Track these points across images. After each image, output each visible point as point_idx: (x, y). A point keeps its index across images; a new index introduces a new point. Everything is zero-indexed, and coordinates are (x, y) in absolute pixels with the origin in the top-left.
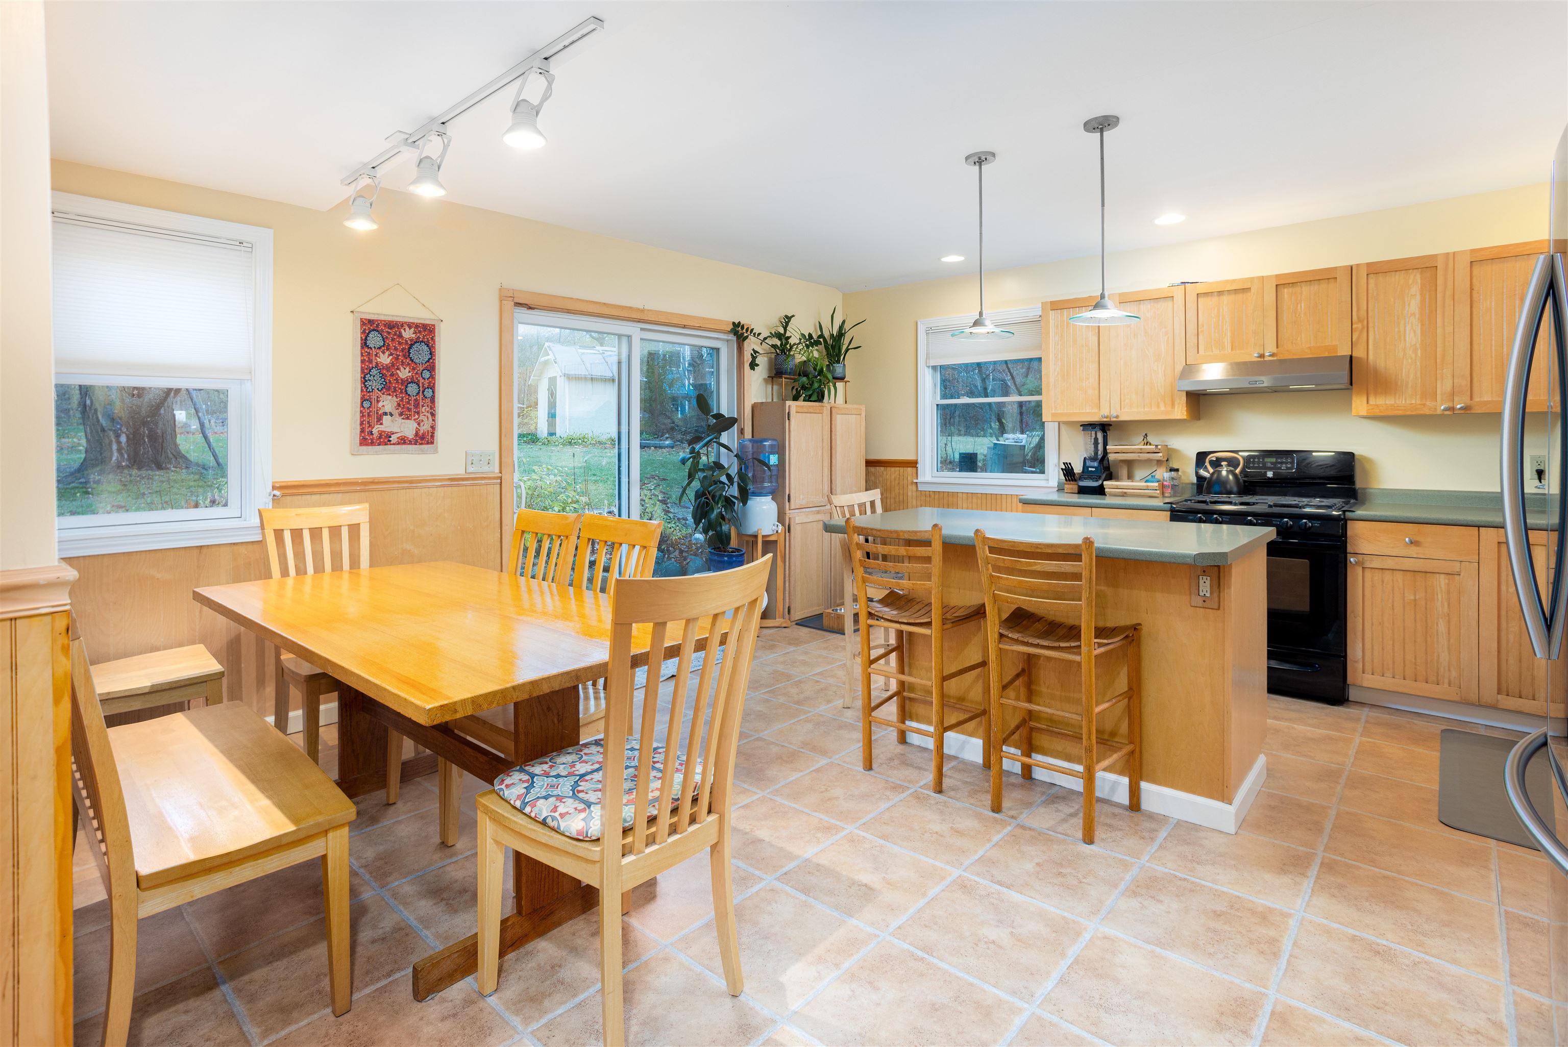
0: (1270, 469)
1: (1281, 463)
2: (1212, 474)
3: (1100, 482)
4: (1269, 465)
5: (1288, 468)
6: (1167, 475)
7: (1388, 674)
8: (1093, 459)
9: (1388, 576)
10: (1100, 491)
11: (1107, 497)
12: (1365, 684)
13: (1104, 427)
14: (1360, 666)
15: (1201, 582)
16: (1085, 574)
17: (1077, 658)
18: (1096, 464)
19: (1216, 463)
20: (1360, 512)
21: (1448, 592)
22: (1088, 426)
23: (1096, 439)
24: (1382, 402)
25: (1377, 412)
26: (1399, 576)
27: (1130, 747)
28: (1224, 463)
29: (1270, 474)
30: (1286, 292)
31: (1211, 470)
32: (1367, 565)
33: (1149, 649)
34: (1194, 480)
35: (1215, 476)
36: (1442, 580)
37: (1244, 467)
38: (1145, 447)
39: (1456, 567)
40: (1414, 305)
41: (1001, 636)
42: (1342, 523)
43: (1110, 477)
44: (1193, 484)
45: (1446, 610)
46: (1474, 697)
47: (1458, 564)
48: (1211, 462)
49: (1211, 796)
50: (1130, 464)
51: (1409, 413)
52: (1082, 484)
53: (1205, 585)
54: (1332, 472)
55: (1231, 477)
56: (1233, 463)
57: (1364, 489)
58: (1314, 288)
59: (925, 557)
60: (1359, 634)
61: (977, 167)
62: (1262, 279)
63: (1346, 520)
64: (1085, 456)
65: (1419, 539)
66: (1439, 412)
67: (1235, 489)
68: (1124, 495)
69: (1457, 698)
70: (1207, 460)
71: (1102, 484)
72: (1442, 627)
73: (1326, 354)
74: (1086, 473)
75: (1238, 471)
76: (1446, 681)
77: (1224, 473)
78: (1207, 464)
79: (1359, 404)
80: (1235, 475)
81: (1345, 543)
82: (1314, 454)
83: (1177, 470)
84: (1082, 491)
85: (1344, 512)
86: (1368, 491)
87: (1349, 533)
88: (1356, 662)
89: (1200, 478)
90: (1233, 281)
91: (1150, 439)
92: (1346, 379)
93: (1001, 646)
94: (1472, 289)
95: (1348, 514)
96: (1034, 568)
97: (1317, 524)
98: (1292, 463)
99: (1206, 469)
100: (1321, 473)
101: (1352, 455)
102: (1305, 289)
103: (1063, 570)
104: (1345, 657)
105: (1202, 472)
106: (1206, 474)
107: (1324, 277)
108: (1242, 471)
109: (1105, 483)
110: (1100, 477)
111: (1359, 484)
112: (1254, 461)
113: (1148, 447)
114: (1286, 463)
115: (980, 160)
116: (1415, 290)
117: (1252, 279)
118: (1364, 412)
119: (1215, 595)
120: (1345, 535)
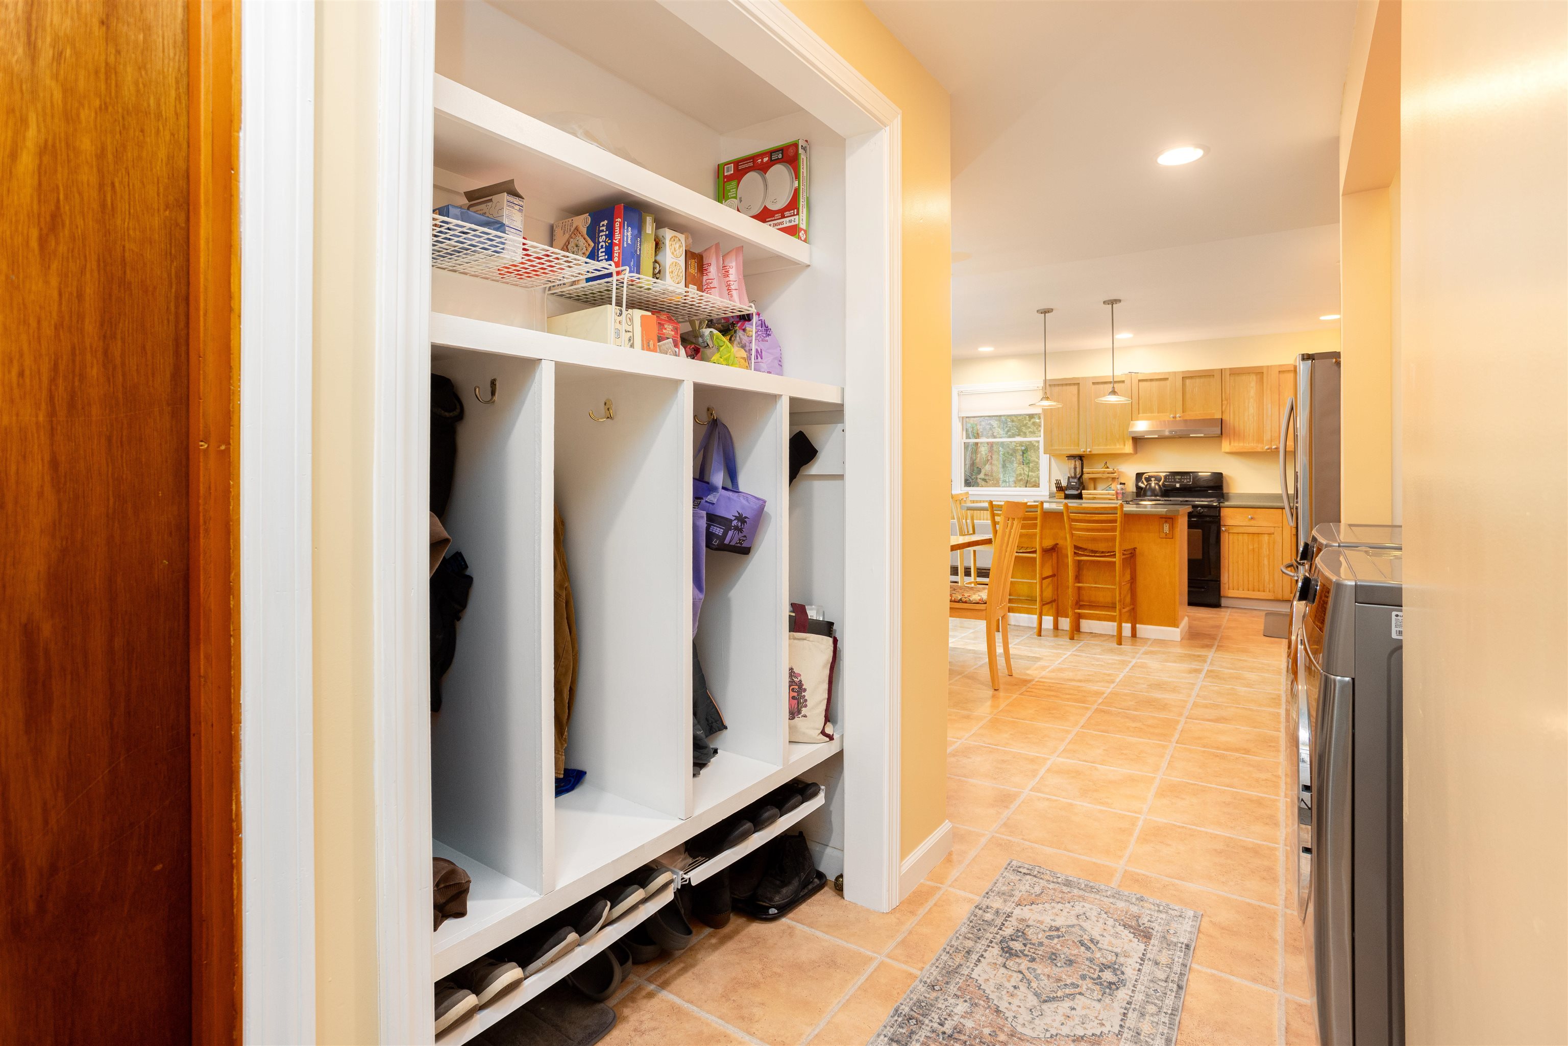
0: (1178, 482)
1: (1185, 479)
2: (1146, 486)
3: (1079, 491)
4: (1177, 480)
5: (1188, 482)
6: (1119, 487)
7: (1241, 589)
8: (1075, 477)
9: (1240, 537)
10: (1080, 497)
11: (1084, 501)
12: (1230, 595)
13: (1081, 458)
14: (1227, 586)
15: (1165, 526)
16: (1119, 520)
17: (1114, 560)
18: (1076, 480)
19: (1148, 479)
20: (1227, 503)
21: (1269, 543)
22: (1071, 457)
23: (1075, 465)
24: (1237, 446)
25: (1234, 450)
26: (1246, 536)
27: (1132, 607)
28: (1153, 479)
29: (1178, 485)
30: (1188, 382)
31: (1146, 483)
32: (1231, 531)
33: (1139, 560)
34: (1134, 490)
35: (1148, 487)
36: (1266, 537)
37: (1164, 481)
38: (1106, 470)
39: (1272, 530)
40: (1252, 392)
41: (1075, 553)
42: (1218, 509)
43: (1084, 489)
44: (1133, 492)
45: (1268, 553)
46: (1280, 597)
47: (1273, 528)
48: (1146, 479)
49: (1169, 626)
50: (1094, 480)
51: (1250, 450)
52: (1067, 492)
53: (1166, 528)
54: (1211, 484)
55: (1157, 487)
56: (1158, 479)
57: (1228, 493)
58: (1202, 380)
59: (1034, 518)
60: (1227, 569)
61: (1043, 315)
62: (1175, 373)
63: (1220, 508)
64: (1069, 475)
65: (1255, 516)
66: (1264, 450)
67: (1160, 494)
68: (1094, 499)
69: (1273, 598)
70: (1143, 477)
71: (1081, 493)
72: (1266, 562)
73: (1209, 417)
74: (1069, 487)
75: (1161, 483)
76: (1268, 590)
77: (1153, 485)
78: (1143, 479)
79: (1226, 446)
80: (1159, 486)
81: (1220, 519)
82: (1200, 474)
83: (1124, 484)
84: (1067, 497)
85: (1219, 503)
86: (1230, 494)
87: (1222, 514)
88: (1225, 584)
89: (1138, 488)
90: (1159, 373)
91: (1108, 465)
92: (1220, 432)
93: (1075, 558)
94: (1279, 385)
95: (1221, 504)
96: (1094, 519)
97: (1206, 510)
98: (1190, 479)
99: (1143, 483)
100: (1205, 484)
101: (1221, 474)
102: (1198, 380)
103: (1109, 519)
104: (1220, 581)
105: (1140, 484)
106: (1142, 485)
107: (1207, 375)
108: (1163, 483)
109: (1083, 491)
110: (1079, 488)
111: (1225, 491)
112: (1169, 479)
113: (1108, 469)
114: (1187, 479)
115: (1045, 312)
116: (1253, 384)
117: (1169, 373)
118: (1228, 450)
119: (1171, 532)
120: (1220, 515)
